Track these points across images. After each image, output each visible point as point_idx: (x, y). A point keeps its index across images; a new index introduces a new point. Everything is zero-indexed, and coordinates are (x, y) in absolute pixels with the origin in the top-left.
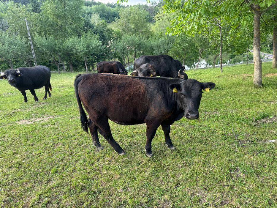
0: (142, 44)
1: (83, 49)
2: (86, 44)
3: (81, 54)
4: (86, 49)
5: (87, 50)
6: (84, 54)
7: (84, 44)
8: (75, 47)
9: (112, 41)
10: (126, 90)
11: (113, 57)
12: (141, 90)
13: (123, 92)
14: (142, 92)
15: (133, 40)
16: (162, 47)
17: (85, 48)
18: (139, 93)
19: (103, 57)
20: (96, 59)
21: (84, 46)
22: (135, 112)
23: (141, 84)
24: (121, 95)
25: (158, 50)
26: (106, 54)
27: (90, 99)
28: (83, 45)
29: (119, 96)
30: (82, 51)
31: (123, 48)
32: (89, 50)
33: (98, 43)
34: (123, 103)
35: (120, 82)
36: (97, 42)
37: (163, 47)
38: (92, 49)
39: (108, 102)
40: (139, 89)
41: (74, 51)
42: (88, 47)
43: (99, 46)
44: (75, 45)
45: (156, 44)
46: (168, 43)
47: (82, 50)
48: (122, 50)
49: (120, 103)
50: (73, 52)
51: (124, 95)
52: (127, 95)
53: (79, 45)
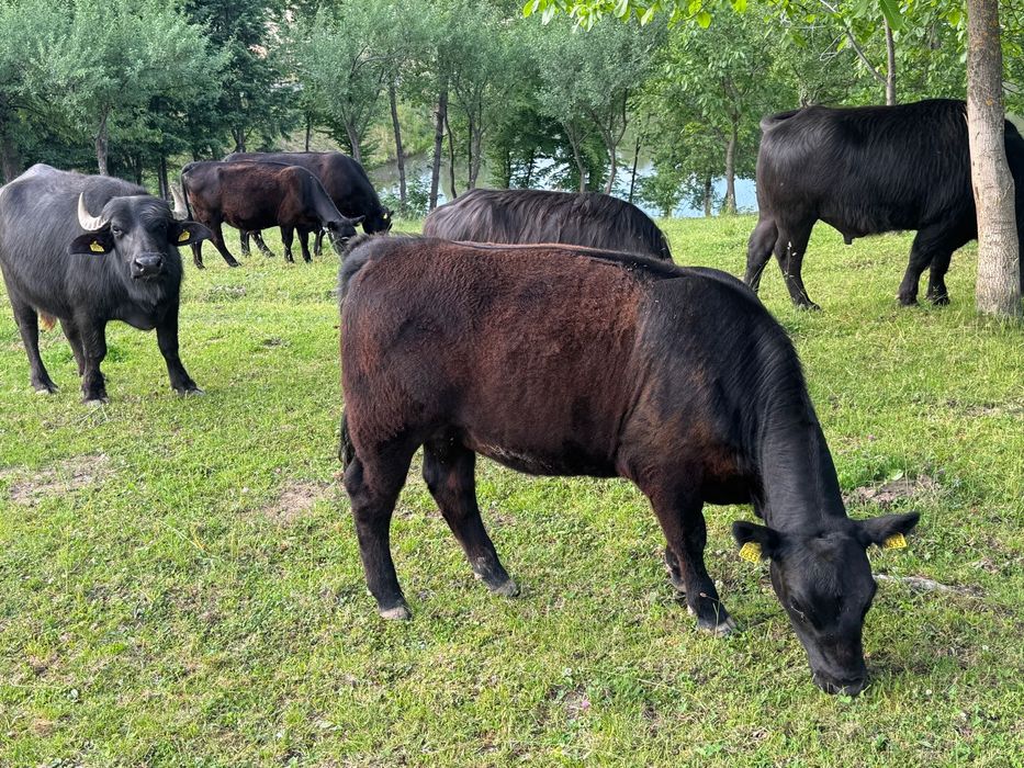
0: (468, 43)
1: (82, 72)
2: (104, 40)
3: (70, 101)
4: (101, 69)
5: (107, 79)
6: (87, 103)
7: (90, 41)
8: (32, 60)
9: (289, 15)
10: (554, 311)
11: (295, 118)
12: (622, 315)
13: (540, 320)
14: (626, 327)
15: (412, 21)
16: (588, 67)
17: (95, 64)
18: (612, 329)
19: (232, 115)
20: (187, 129)
21: (90, 55)
22: (581, 412)
23: (626, 287)
24: (526, 336)
25: (568, 84)
26: (250, 97)
27: (394, 344)
28: (83, 48)
29: (521, 337)
30: (74, 85)
31: (345, 67)
32: (126, 80)
33: (179, 35)
34: (532, 368)
35: (529, 275)
36: (176, 29)
37: (598, 66)
38: (141, 74)
39: (469, 364)
40: (616, 311)
41: (29, 82)
42: (116, 59)
43: (187, 53)
44: (34, 44)
45: (554, 46)
46: (625, 48)
47: (81, 81)
48: (340, 78)
49: (518, 371)
50: (21, 89)
51: (540, 333)
52: (553, 335)
53: (58, 46)
